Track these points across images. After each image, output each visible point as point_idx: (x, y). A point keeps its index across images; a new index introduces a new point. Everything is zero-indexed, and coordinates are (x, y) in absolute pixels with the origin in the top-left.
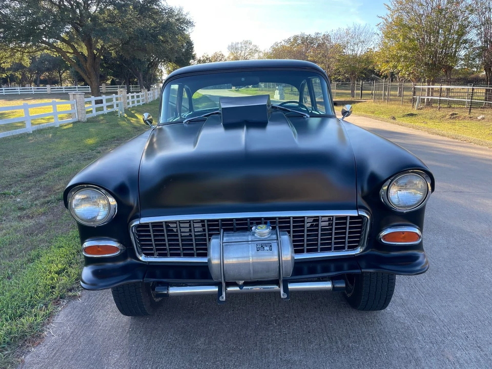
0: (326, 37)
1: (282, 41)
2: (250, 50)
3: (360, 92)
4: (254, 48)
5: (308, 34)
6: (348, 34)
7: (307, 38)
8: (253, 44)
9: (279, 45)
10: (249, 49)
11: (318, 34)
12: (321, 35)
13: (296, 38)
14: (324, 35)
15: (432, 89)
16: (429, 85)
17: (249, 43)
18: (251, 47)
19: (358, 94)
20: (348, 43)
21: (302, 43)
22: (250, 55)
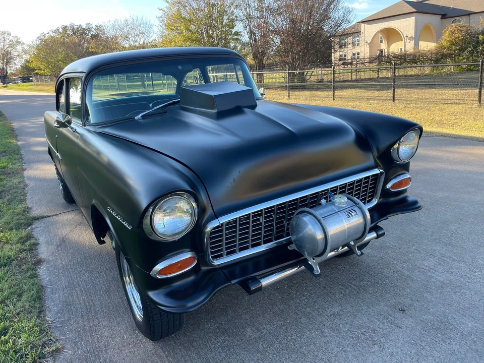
0: (99, 28)
1: (50, 32)
2: (10, 41)
3: (151, 82)
4: (15, 40)
5: (79, 25)
6: (127, 25)
7: (78, 28)
8: (12, 35)
9: (47, 36)
10: (8, 41)
11: (89, 24)
12: (94, 26)
13: (65, 28)
14: (96, 26)
15: (216, 76)
16: (213, 73)
17: (8, 34)
18: (11, 38)
19: (149, 85)
20: (129, 34)
21: (73, 33)
22: (12, 47)
